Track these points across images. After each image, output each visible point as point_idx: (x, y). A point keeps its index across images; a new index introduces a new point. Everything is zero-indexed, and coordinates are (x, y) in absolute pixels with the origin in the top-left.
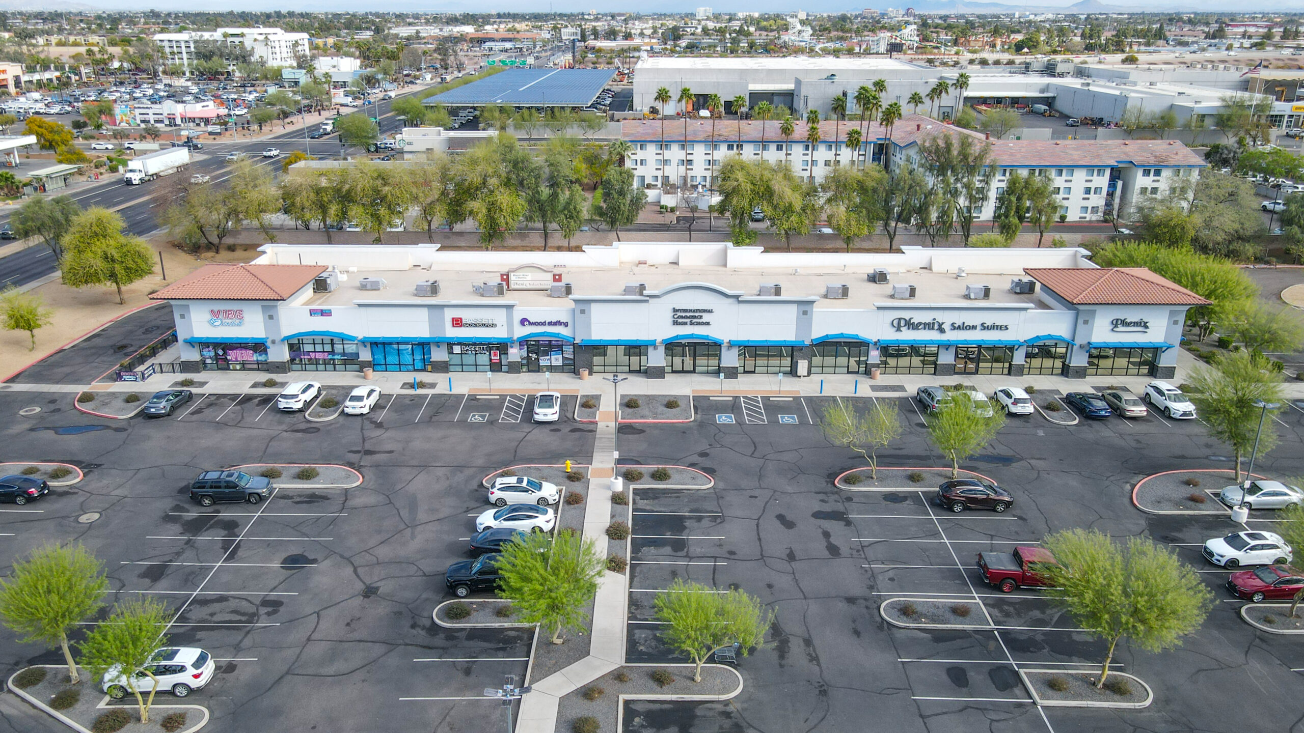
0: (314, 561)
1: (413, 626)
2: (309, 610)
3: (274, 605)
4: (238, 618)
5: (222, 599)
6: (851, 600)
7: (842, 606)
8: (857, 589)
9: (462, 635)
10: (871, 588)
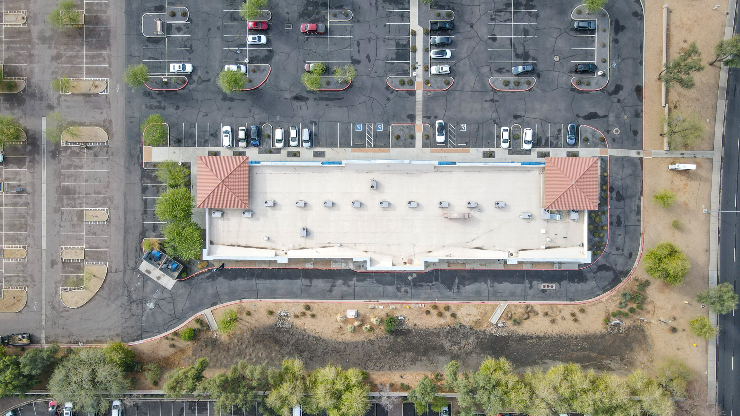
0: (489, 38)
1: (458, 11)
2: (483, 17)
3: (493, 20)
4: (499, 14)
5: (505, 21)
6: (358, 21)
7: (361, 19)
8: (356, 25)
9: (447, 7)
10: (352, 26)
